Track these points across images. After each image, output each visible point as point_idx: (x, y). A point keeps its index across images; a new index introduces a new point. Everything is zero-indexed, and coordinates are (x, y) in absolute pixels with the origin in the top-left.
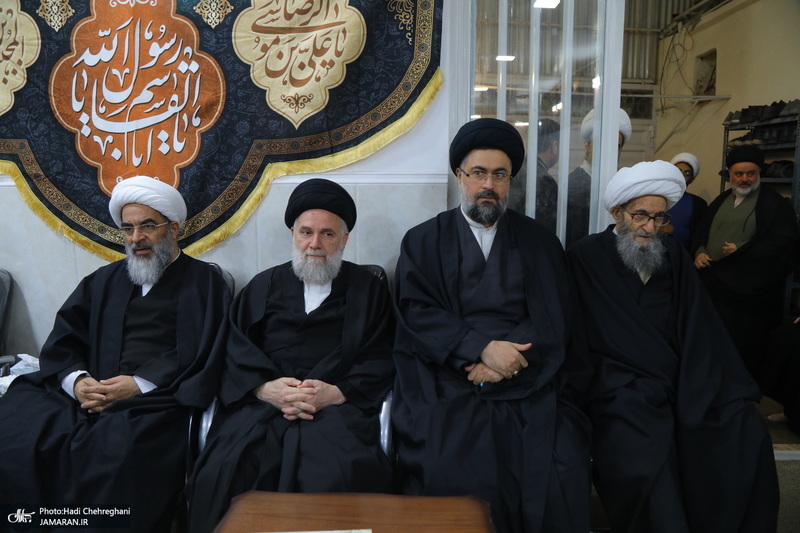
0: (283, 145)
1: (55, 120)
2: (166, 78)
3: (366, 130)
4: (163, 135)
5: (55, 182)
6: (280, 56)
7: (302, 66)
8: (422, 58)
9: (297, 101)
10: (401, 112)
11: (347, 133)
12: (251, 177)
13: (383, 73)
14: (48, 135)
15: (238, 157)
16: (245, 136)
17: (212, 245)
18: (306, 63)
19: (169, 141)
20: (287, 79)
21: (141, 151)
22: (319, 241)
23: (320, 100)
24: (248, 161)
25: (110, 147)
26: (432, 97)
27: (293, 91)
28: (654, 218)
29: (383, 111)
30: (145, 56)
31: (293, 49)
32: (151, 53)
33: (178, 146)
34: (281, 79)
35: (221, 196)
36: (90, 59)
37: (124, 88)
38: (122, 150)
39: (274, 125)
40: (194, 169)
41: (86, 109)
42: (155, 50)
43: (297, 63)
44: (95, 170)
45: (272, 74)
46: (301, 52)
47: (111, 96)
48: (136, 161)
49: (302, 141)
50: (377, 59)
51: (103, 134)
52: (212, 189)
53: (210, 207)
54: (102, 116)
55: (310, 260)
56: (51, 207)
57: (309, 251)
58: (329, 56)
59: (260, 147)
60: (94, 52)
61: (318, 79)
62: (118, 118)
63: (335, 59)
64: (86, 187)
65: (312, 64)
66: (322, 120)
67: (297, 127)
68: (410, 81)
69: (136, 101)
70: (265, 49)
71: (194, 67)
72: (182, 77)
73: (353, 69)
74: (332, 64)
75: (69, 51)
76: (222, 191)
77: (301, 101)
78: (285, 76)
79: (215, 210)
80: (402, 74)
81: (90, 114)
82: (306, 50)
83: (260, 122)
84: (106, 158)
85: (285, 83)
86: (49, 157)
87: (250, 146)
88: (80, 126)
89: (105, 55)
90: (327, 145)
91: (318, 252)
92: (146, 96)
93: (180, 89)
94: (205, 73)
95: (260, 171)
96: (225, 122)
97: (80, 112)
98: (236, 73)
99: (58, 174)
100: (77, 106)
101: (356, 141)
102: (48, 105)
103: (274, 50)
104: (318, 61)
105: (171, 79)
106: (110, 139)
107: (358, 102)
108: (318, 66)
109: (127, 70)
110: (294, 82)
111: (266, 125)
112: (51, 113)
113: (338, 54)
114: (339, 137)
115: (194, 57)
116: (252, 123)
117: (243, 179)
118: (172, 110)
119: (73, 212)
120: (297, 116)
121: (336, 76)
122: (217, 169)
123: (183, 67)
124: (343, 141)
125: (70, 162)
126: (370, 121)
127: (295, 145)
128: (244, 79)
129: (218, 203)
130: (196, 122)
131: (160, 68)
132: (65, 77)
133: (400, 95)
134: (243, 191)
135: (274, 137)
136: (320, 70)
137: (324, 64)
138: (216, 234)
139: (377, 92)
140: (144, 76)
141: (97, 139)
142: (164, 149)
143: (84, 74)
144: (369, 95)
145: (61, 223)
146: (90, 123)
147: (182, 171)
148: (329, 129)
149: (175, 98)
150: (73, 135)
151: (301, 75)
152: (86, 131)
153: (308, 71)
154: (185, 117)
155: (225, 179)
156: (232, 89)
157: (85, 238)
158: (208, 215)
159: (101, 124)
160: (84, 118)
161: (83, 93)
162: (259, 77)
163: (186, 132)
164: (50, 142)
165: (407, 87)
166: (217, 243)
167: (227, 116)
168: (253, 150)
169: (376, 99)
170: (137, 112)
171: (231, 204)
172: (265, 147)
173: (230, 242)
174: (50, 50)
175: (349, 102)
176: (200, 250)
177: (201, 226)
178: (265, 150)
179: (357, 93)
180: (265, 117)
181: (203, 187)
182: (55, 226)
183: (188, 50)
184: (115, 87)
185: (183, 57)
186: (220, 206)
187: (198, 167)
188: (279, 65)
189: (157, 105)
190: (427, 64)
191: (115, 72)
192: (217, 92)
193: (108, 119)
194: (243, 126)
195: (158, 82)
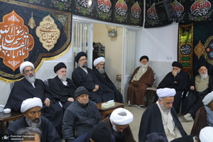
3: (60, 52)
4: (20, 52)
7: (49, 39)
8: (69, 39)
9: (49, 46)
10: (66, 49)
11: (56, 52)
12: (39, 61)
15: (37, 57)
16: (38, 52)
21: (15, 55)
23: (53, 46)
24: (39, 58)
25: (7, 54)
27: (48, 44)
29: (63, 48)
31: (47, 35)
33: (23, 54)
36: (2, 32)
37: (11, 40)
38: (10, 54)
39: (44, 50)
41: (1, 44)
42: (18, 32)
44: (2, 59)
45: (44, 40)
48: (14, 57)
49: (49, 54)
50: (61, 39)
51: (5, 50)
59: (41, 55)
60: (3, 30)
61: (52, 42)
62: (9, 47)
65: (51, 39)
66: (53, 50)
67: (48, 51)
69: (14, 43)
70: (42, 35)
71: (27, 37)
72: (25, 39)
73: (58, 40)
74: (55, 39)
82: (50, 36)
84: (6, 56)
85: (46, 42)
87: (39, 55)
89: (6, 31)
90: (53, 55)
92: (16, 42)
93: (24, 41)
94: (30, 38)
95: (41, 60)
96: (34, 49)
98: (37, 39)
101: (58, 54)
103: (44, 35)
105: (22, 39)
106: (7, 52)
109: (12, 36)
111: (42, 50)
113: (56, 37)
115: (28, 35)
116: (40, 50)
118: (22, 46)
121: (55, 42)
122: (32, 59)
123: (25, 37)
124: (56, 54)
126: (60, 50)
130: (28, 49)
131: (19, 36)
133: (65, 46)
135: (44, 53)
137: (53, 39)
140: (16, 37)
141: (3, 51)
142: (21, 54)
143: (0, 36)
146: (1, 48)
148: (54, 52)
149: (23, 43)
151: (49, 41)
154: (25, 48)
155: (34, 61)
156: (36, 43)
159: (4, 48)
162: (41, 40)
163: (25, 51)
170: (15, 46)
175: (57, 47)
184: (9, 39)
185: (25, 34)
188: (45, 38)
189: (19, 44)
191: (9, 36)
192: (33, 43)
193: (6, 47)
195: (19, 39)
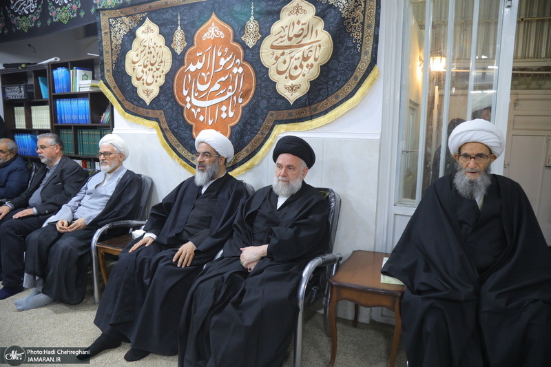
0: (284, 114)
1: (176, 101)
2: (227, 77)
3: (331, 105)
4: (224, 108)
5: (173, 133)
6: (285, 62)
7: (296, 68)
8: (366, 59)
9: (292, 89)
10: (352, 94)
11: (321, 106)
12: (267, 132)
13: (343, 70)
14: (172, 108)
15: (260, 121)
16: (264, 109)
17: (245, 170)
18: (298, 66)
19: (227, 112)
20: (288, 75)
21: (213, 117)
22: (285, 172)
23: (305, 88)
24: (266, 123)
25: (199, 114)
26: (371, 84)
27: (290, 83)
28: (474, 158)
29: (342, 94)
30: (217, 66)
31: (292, 58)
32: (220, 64)
33: (231, 114)
34: (284, 76)
35: (251, 143)
36: (192, 68)
37: (207, 83)
38: (204, 116)
39: (280, 102)
40: (237, 127)
41: (189, 94)
42: (223, 62)
43: (293, 66)
44: (191, 126)
45: (280, 73)
46: (296, 59)
47: (202, 88)
48: (210, 122)
49: (294, 111)
50: (339, 62)
51: (196, 107)
52: (246, 138)
53: (244, 149)
54: (196, 98)
55: (280, 183)
56: (171, 146)
57: (280, 178)
58: (311, 61)
59: (272, 115)
60: (194, 65)
61: (304, 75)
62: (203, 99)
63: (314, 63)
64: (187, 135)
65: (301, 66)
66: (306, 100)
67: (292, 104)
68: (358, 74)
69: (211, 90)
70: (277, 58)
71: (241, 70)
72: (234, 76)
73: (325, 69)
74: (312, 66)
75: (183, 64)
76: (251, 140)
77: (294, 88)
78: (287, 74)
79: (247, 151)
80: (354, 70)
81: (191, 97)
82: (299, 58)
83: (273, 101)
84: (197, 121)
85: (286, 78)
86: (171, 120)
87: (267, 114)
88: (186, 103)
89: (199, 65)
90: (308, 114)
91: (284, 179)
92: (217, 87)
93: (233, 82)
94: (246, 72)
95: (272, 129)
96: (254, 101)
97: (186, 96)
98: (261, 72)
99: (175, 128)
100: (185, 93)
101: (326, 112)
102: (173, 93)
103: (282, 59)
104: (305, 64)
105: (229, 77)
106: (199, 110)
107: (327, 88)
108: (305, 67)
109: (208, 73)
110: (292, 77)
111: (276, 102)
112: (174, 97)
113: (316, 60)
114: (315, 109)
115: (241, 65)
116: (268, 102)
117: (263, 134)
118: (229, 94)
119: (181, 149)
120: (292, 97)
121: (314, 73)
122: (249, 127)
123: (235, 70)
124: (318, 112)
125: (181, 122)
126: (334, 100)
127: (290, 114)
128: (265, 76)
129: (249, 147)
130: (240, 101)
131: (224, 72)
132: (181, 78)
133: (352, 83)
134: (262, 140)
135: (279, 110)
136: (305, 70)
137: (307, 66)
138: (247, 164)
139: (338, 82)
140: (217, 76)
141: (193, 110)
142: (224, 116)
143: (189, 76)
144: (334, 83)
145: (175, 154)
146: (190, 102)
147: (232, 128)
148: (310, 105)
149: (230, 87)
150: (183, 108)
151: (295, 73)
152: (188, 106)
153: (299, 70)
154: (235, 98)
155: (253, 133)
156: (259, 82)
157: (185, 163)
158: (244, 153)
159: (195, 102)
160: (188, 99)
161: (188, 87)
162: (273, 75)
163: (235, 107)
164: (173, 112)
165: (356, 78)
166: (248, 169)
167: (256, 97)
168: (268, 117)
169: (338, 86)
170: (212, 96)
171: (256, 148)
172: (274, 115)
173: (254, 169)
174: (176, 65)
175: (322, 89)
176: (239, 173)
177: (240, 159)
178: (275, 118)
179: (327, 83)
180: (275, 98)
181: (242, 137)
182: (172, 156)
183: (238, 61)
184: (203, 83)
185: (236, 65)
186: (250, 148)
187: (240, 126)
188: (283, 68)
189: (222, 92)
190: (368, 63)
191: (203, 74)
192: (251, 84)
193: (198, 100)
194: (264, 103)
195: (223, 79)
